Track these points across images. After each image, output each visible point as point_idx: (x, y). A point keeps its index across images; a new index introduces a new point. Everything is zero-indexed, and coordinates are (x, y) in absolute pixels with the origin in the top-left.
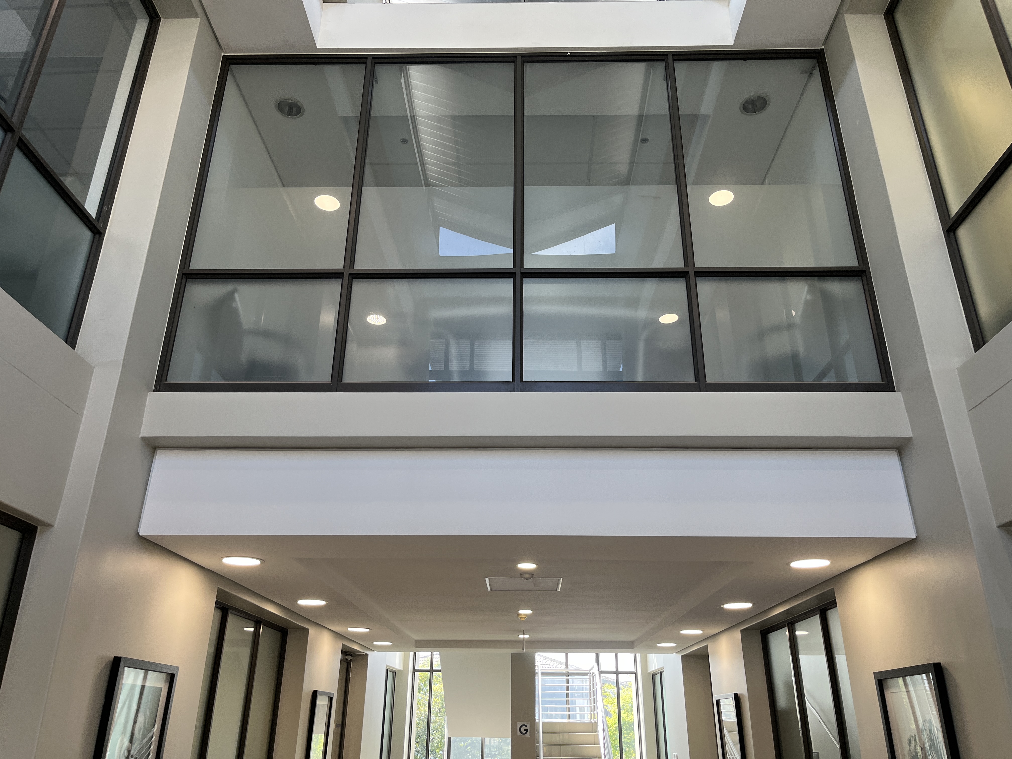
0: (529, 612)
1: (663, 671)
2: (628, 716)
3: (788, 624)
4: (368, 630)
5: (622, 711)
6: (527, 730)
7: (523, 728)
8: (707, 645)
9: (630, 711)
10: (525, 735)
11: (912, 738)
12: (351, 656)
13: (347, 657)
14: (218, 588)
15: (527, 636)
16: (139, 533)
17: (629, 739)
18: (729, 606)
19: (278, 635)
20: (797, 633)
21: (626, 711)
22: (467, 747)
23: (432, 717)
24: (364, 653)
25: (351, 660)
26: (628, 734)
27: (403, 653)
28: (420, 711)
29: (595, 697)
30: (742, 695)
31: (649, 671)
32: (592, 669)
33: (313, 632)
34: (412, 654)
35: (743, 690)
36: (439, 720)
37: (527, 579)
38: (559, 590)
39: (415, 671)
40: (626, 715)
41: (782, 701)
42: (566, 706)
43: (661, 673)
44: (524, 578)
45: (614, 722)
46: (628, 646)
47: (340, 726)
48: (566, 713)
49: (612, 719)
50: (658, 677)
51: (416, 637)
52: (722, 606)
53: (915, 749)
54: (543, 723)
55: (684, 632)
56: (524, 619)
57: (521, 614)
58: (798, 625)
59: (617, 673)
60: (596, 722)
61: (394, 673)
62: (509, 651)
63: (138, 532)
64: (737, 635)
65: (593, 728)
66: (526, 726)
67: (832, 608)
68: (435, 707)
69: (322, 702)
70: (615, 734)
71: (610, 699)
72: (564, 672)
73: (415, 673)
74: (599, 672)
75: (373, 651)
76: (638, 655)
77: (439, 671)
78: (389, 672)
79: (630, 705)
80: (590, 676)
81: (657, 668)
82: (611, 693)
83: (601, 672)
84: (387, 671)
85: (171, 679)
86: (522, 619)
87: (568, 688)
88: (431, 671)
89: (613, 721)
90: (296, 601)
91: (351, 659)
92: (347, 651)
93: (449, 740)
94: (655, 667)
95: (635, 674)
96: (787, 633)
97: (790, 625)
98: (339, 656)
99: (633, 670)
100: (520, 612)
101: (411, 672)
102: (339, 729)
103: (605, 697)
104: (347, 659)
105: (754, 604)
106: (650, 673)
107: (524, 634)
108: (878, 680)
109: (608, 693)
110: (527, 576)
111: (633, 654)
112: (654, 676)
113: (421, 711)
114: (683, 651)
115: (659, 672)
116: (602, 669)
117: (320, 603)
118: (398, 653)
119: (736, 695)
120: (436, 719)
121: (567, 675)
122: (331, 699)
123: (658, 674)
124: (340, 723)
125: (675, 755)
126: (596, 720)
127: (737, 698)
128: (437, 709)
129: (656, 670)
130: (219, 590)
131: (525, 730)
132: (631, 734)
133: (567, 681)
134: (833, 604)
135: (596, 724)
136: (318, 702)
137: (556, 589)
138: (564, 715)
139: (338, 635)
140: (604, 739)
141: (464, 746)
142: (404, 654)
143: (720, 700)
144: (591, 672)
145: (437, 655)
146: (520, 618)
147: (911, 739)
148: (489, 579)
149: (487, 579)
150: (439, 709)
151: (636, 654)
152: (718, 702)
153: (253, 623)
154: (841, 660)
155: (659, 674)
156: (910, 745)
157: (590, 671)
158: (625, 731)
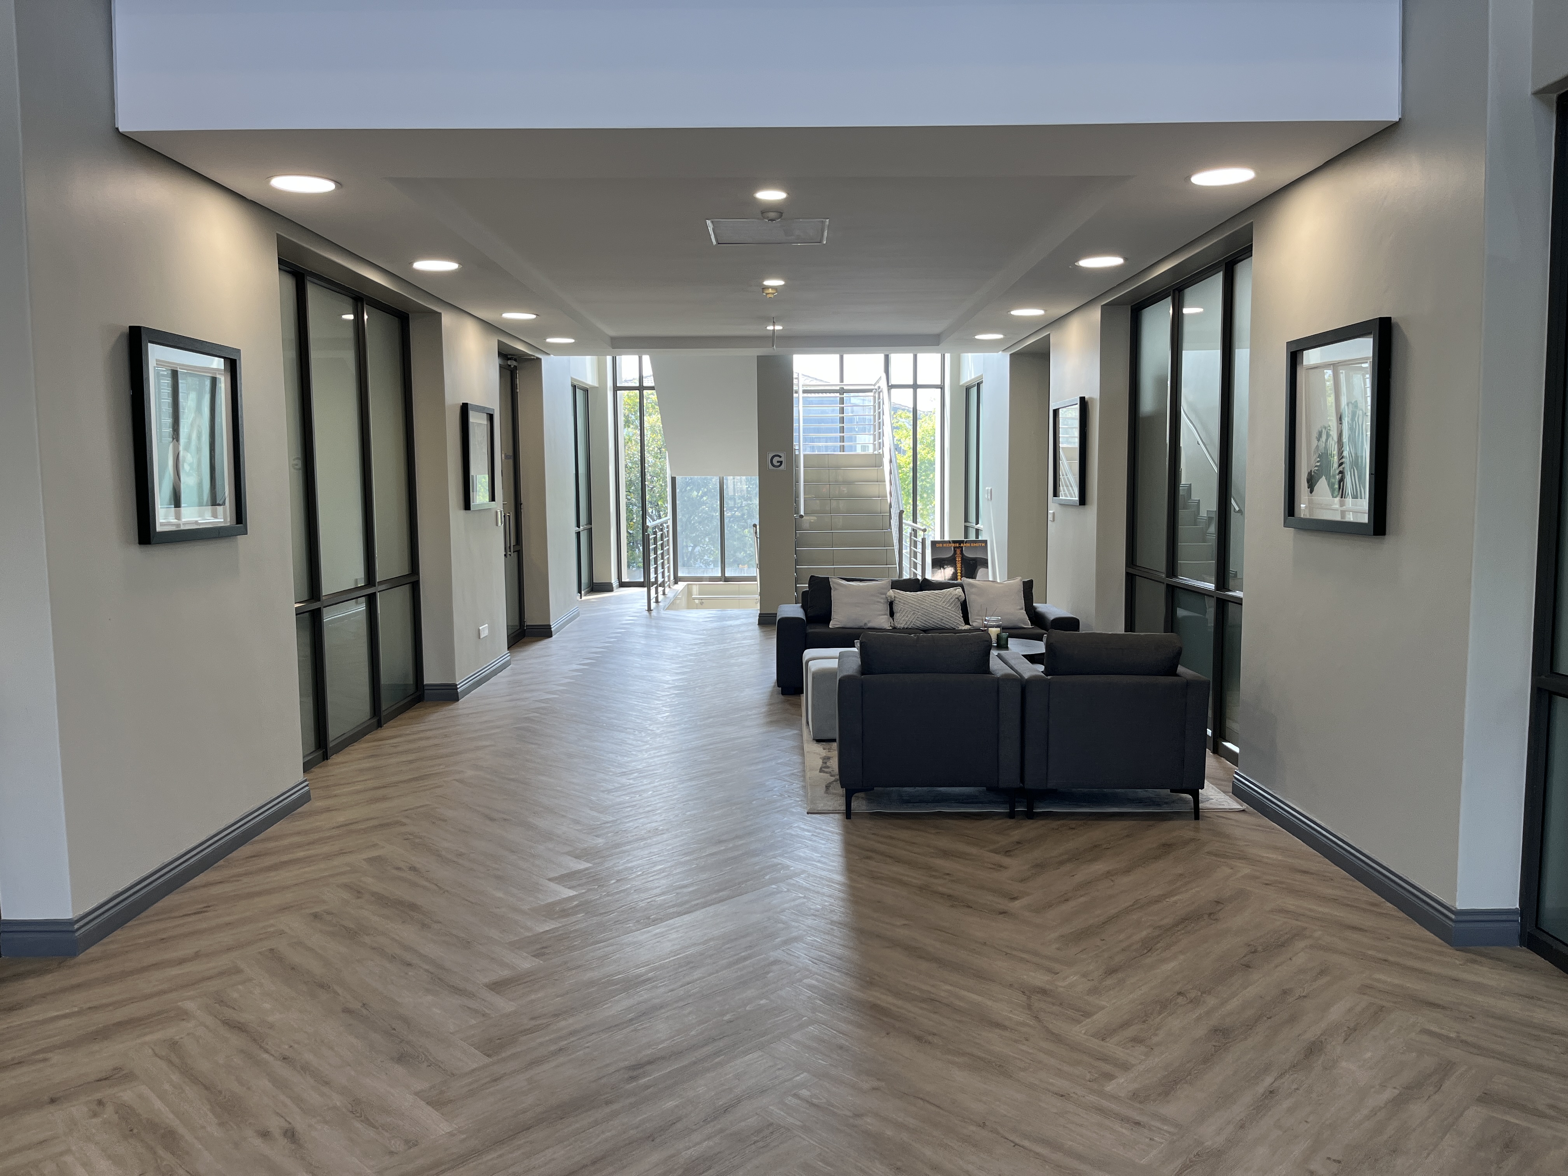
0: (778, 283)
1: (982, 382)
2: (928, 453)
3: (1174, 291)
4: (534, 316)
5: (919, 447)
6: (781, 462)
7: (776, 459)
8: (1049, 334)
9: (931, 445)
10: (780, 468)
11: (1324, 430)
12: (515, 360)
13: (509, 362)
14: (277, 234)
15: (778, 328)
16: (117, 129)
17: (927, 482)
18: (1089, 263)
19: (395, 322)
20: (1186, 311)
21: (927, 446)
22: (702, 497)
23: (649, 459)
24: (534, 356)
25: (515, 367)
26: (927, 476)
27: (595, 357)
28: (629, 452)
29: (881, 430)
30: (1091, 399)
31: (961, 383)
32: (878, 382)
33: (447, 320)
34: (609, 359)
35: (1093, 392)
36: (660, 462)
37: (772, 220)
38: (825, 242)
39: (616, 389)
40: (926, 451)
41: (1148, 403)
42: (838, 435)
43: (979, 385)
44: (767, 218)
45: (908, 460)
46: (930, 341)
47: (512, 458)
48: (839, 444)
49: (905, 457)
50: (974, 391)
51: (612, 332)
52: (1076, 264)
53: (1326, 445)
54: (804, 455)
55: (1016, 313)
56: (772, 296)
57: (768, 287)
58: (1190, 293)
59: (915, 386)
60: (881, 453)
61: (586, 391)
62: (754, 352)
63: (116, 127)
64: (1095, 315)
65: (876, 461)
66: (780, 457)
67: (1244, 259)
68: (653, 446)
69: (477, 421)
70: (909, 476)
71: (905, 431)
72: (838, 388)
73: (618, 392)
74: (888, 386)
75: (549, 354)
76: (948, 356)
77: (652, 388)
78: (577, 389)
79: (933, 438)
80: (875, 393)
81: (973, 377)
82: (905, 423)
83: (891, 387)
84: (574, 387)
85: (232, 366)
86: (769, 296)
87: (842, 420)
88: (641, 388)
89: (905, 460)
90: (411, 263)
91: (515, 365)
92: (509, 353)
93: (673, 480)
94: (971, 376)
95: (941, 388)
96: (1171, 311)
97: (1177, 292)
98: (496, 362)
99: (939, 383)
100: (767, 283)
101: (610, 390)
102: (511, 461)
103: (897, 428)
104: (510, 366)
105: (1126, 259)
106: (962, 386)
107: (774, 324)
108: (1291, 353)
109: (902, 424)
110: (772, 215)
111: (940, 355)
112: (968, 390)
113: (632, 451)
114: (1012, 348)
115: (976, 383)
116: (893, 382)
117: (449, 266)
118: (588, 358)
119: (1082, 399)
120: (655, 461)
121: (842, 391)
122: (491, 417)
123: (974, 386)
124: (511, 453)
125: (988, 490)
126: (881, 451)
127: (1084, 404)
128: (656, 449)
129: (973, 379)
130: (279, 237)
131: (778, 462)
132: (931, 476)
133: (842, 401)
134: (1246, 252)
135: (881, 456)
136: (472, 419)
137: (819, 240)
138: (836, 447)
139: (489, 327)
140: (891, 473)
141: (697, 496)
142: (599, 360)
143: (1059, 409)
144: (876, 387)
145: (646, 359)
146: (767, 294)
147: (1322, 431)
148: (712, 222)
149: (708, 222)
150: (660, 449)
151: (944, 355)
152: (1056, 412)
153: (351, 300)
154: (1242, 356)
155: (976, 387)
156: (1319, 440)
157: (874, 385)
158: (923, 472)
